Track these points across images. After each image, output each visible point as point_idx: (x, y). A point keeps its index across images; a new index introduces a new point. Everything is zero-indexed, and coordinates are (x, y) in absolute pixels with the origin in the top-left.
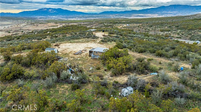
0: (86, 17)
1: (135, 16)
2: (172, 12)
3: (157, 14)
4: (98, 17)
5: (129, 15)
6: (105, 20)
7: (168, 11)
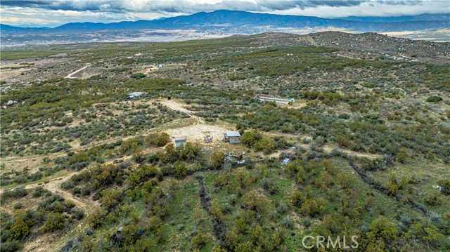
0: (21, 40)
1: (149, 34)
2: (221, 25)
3: (194, 28)
4: (56, 38)
5: (135, 32)
6: (90, 52)
7: (213, 23)
